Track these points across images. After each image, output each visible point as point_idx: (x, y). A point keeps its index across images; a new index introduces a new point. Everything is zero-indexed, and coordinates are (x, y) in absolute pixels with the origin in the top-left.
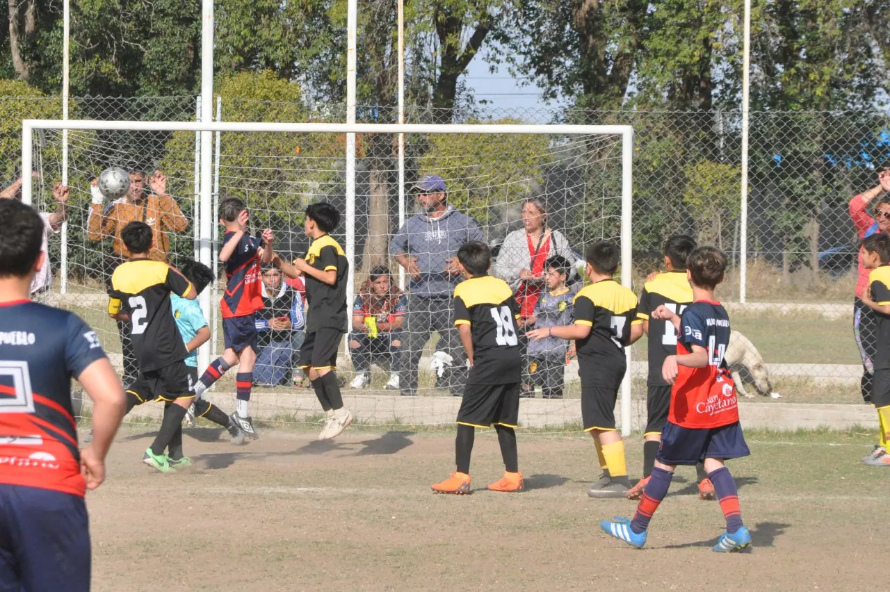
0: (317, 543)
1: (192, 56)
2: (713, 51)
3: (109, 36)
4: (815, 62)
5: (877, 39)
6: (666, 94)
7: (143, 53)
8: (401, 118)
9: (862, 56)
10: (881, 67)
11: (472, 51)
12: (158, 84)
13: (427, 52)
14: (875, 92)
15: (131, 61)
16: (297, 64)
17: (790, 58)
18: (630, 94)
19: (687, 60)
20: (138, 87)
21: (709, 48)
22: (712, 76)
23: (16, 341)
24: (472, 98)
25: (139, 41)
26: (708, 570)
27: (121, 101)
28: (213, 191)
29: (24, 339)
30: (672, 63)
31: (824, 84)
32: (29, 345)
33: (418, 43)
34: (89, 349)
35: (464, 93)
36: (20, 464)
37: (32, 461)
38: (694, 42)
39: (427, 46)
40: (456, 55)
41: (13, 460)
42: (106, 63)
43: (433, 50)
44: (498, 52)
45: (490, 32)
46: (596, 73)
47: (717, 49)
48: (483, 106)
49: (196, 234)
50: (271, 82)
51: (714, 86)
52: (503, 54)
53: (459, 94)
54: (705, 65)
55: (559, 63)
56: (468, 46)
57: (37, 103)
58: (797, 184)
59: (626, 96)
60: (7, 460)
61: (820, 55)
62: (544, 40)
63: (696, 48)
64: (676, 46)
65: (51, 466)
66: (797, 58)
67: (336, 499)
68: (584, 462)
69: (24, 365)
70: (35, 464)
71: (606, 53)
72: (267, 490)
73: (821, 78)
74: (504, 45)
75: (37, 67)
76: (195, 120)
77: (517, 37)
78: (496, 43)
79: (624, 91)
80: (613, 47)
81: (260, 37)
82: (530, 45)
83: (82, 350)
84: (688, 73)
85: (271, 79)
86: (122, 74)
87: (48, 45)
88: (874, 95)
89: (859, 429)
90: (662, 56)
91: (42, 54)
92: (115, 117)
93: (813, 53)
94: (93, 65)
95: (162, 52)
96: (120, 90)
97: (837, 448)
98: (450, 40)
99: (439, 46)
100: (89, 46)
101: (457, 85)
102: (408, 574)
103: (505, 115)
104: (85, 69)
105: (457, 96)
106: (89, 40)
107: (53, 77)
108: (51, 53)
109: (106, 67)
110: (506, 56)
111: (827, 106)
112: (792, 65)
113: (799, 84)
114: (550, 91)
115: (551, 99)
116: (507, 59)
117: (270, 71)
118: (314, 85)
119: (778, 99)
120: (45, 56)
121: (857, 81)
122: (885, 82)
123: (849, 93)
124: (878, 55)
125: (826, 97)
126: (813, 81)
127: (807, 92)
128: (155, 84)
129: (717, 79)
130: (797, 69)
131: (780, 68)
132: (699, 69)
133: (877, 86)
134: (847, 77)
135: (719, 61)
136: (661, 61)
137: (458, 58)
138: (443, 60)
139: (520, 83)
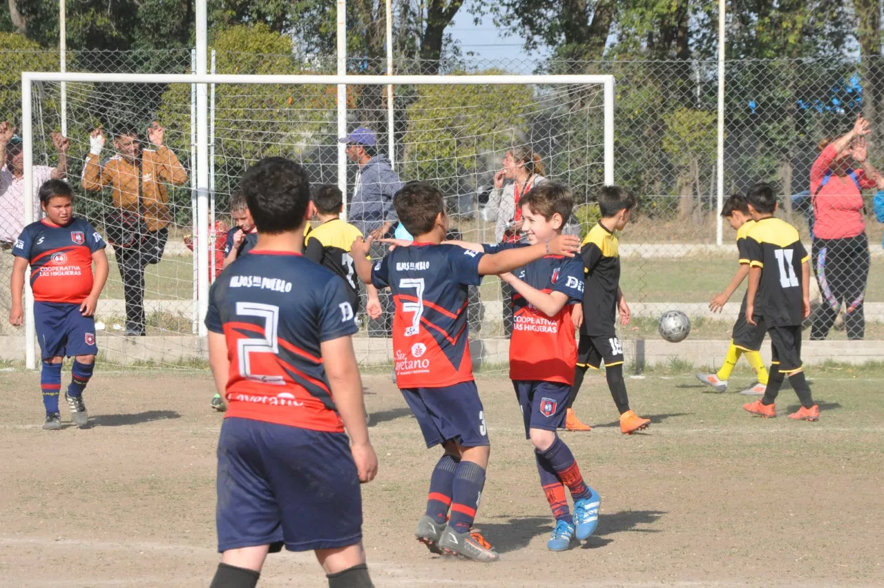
1: (186, 10)
4: (788, 11)
6: (645, 44)
7: (138, 6)
8: (390, 69)
9: (832, 4)
10: (851, 15)
11: (457, 4)
12: (153, 36)
13: (414, 5)
14: (845, 39)
15: (126, 15)
16: (289, 16)
17: (764, 7)
18: (611, 45)
19: (665, 11)
20: (134, 40)
22: (689, 25)
23: (275, 287)
24: (458, 50)
27: (118, 54)
28: (209, 142)
29: (281, 286)
30: (651, 13)
31: (796, 32)
32: (285, 293)
35: (450, 45)
40: (442, 8)
41: (265, 399)
42: (102, 16)
43: (420, 3)
44: (482, 3)
46: (577, 23)
48: (470, 57)
49: (194, 183)
50: (263, 36)
51: (690, 35)
52: (488, 5)
53: (446, 45)
54: (682, 15)
55: (541, 15)
57: (35, 56)
58: (773, 129)
59: (607, 46)
60: (260, 398)
61: (792, 4)
66: (771, 6)
69: (276, 309)
71: (587, 4)
73: (793, 26)
75: (34, 20)
76: (190, 72)
79: (604, 40)
84: (665, 23)
85: (263, 32)
86: (118, 28)
88: (845, 42)
89: (831, 364)
90: (640, 7)
91: (39, 7)
92: (113, 70)
93: (785, 2)
94: (89, 18)
95: (156, 6)
96: (116, 43)
101: (443, 38)
102: (403, 508)
103: (490, 66)
104: (81, 22)
105: (443, 48)
107: (50, 31)
108: (48, 6)
109: (101, 21)
110: (490, 7)
111: (800, 54)
112: (766, 14)
113: (772, 32)
114: (532, 42)
115: (533, 50)
116: (491, 10)
117: (262, 24)
118: (305, 38)
119: (752, 47)
120: (42, 10)
121: (828, 28)
122: (855, 29)
123: (820, 41)
124: (848, 3)
125: (799, 45)
126: (785, 29)
127: (781, 40)
128: (150, 37)
129: (693, 29)
130: (771, 18)
131: (754, 17)
132: (677, 19)
133: (847, 33)
134: (819, 25)
135: (695, 11)
136: (640, 11)
137: (444, 10)
138: (429, 12)
139: (503, 34)
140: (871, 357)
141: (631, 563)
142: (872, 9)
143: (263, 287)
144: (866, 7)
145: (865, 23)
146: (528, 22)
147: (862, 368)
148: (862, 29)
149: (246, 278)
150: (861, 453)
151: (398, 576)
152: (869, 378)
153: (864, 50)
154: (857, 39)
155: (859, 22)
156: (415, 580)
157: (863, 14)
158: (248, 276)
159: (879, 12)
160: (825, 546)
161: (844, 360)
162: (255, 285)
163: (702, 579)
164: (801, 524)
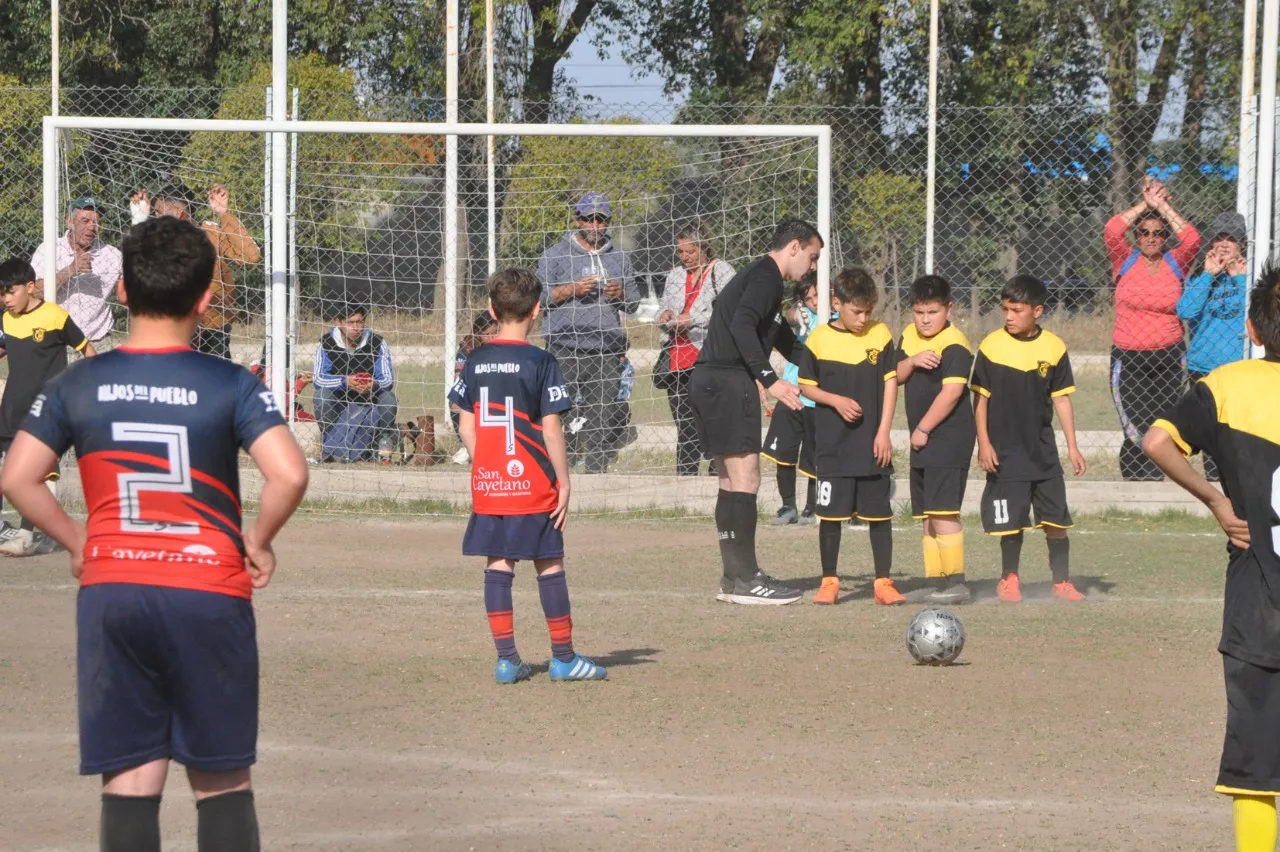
0: (462, 660)
1: (212, 35)
2: (883, 30)
3: (103, 8)
4: (1015, 43)
5: (1093, 13)
6: (821, 86)
7: (147, 30)
8: (490, 117)
9: (1073, 34)
10: (1097, 50)
11: (574, 29)
12: (168, 71)
13: (518, 31)
14: (1089, 82)
15: (131, 41)
16: (348, 45)
17: (982, 38)
18: (777, 87)
19: (848, 42)
20: (142, 74)
21: (879, 26)
22: (882, 62)
23: (172, 399)
24: (573, 92)
25: (141, 14)
26: (965, 692)
27: (110, 92)
28: (288, 209)
29: (181, 396)
30: (831, 45)
31: (1026, 71)
32: (190, 406)
33: (505, 18)
34: (264, 412)
35: (563, 85)
36: (171, 560)
37: (186, 556)
38: (858, 18)
39: (515, 25)
40: (554, 35)
41: (161, 555)
42: (100, 43)
43: (524, 29)
44: (608, 30)
45: (597, 5)
46: (733, 58)
47: (889, 28)
48: (588, 102)
49: (267, 265)
50: (317, 70)
51: (884, 75)
52: (614, 33)
53: (558, 86)
54: (872, 47)
55: (686, 46)
56: (569, 23)
57: (14, 95)
58: (992, 203)
59: (771, 89)
60: (153, 554)
61: (1019, 34)
62: (667, 17)
63: (862, 26)
64: (836, 22)
65: (210, 562)
66: (991, 37)
67: (470, 604)
68: (774, 557)
69: (182, 430)
70: (190, 560)
71: (746, 33)
72: (380, 594)
73: (1021, 64)
74: (616, 21)
75: (9, 48)
76: (264, 118)
77: (631, 12)
78: (605, 20)
79: (768, 81)
80: (755, 24)
81: (300, 9)
82: (649, 23)
83: (256, 414)
84: (851, 58)
85: (318, 65)
86: (121, 58)
87: (23, 19)
88: (1089, 86)
89: (1114, 513)
90: (817, 36)
91: (16, 30)
92: (118, 113)
93: (1011, 31)
94: (83, 46)
95: (173, 29)
96: (117, 79)
97: (1090, 537)
98: (547, 15)
99: (531, 24)
100: (78, 21)
101: (554, 76)
102: (588, 698)
103: (619, 114)
104: (72, 51)
105: (554, 89)
106: (77, 13)
107: (30, 62)
108: (28, 29)
109: (100, 50)
110: (617, 35)
111: (1030, 99)
112: (986, 48)
113: (993, 72)
114: (674, 83)
115: (675, 93)
116: (620, 38)
117: (316, 55)
118: (371, 74)
119: (966, 91)
120: (19, 34)
121: (1067, 68)
122: (1104, 69)
123: (1058, 85)
124: (1095, 35)
125: (1027, 88)
126: (1012, 67)
127: (1004, 82)
128: (164, 70)
129: (888, 67)
130: (991, 53)
131: (969, 52)
132: (866, 52)
133: (1092, 74)
134: (1056, 63)
135: (890, 43)
136: (817, 42)
137: (555, 40)
138: (537, 41)
139: (636, 73)
140: (1168, 504)
141: (910, 775)
142: (1126, 42)
143: (152, 401)
144: (1117, 40)
145: (1117, 60)
146: (670, 57)
147: (1156, 519)
148: (1112, 69)
149: (122, 387)
150: (1181, 631)
151: (602, 789)
152: (1166, 531)
153: (1114, 97)
154: (1106, 81)
155: (1107, 58)
156: (625, 794)
157: (1115, 49)
158: (126, 385)
159: (1135, 47)
160: (1163, 754)
161: (1132, 507)
162: (138, 398)
163: (1009, 797)
164: (1124, 724)
